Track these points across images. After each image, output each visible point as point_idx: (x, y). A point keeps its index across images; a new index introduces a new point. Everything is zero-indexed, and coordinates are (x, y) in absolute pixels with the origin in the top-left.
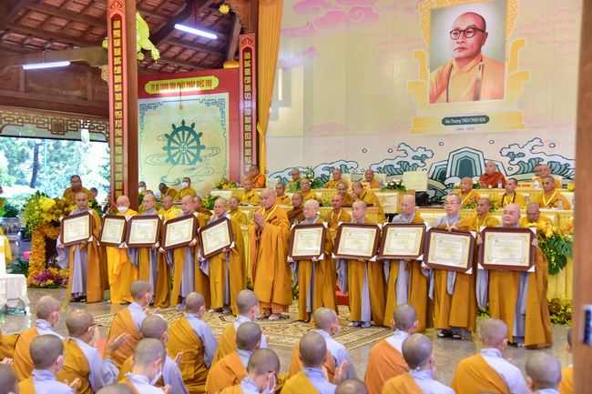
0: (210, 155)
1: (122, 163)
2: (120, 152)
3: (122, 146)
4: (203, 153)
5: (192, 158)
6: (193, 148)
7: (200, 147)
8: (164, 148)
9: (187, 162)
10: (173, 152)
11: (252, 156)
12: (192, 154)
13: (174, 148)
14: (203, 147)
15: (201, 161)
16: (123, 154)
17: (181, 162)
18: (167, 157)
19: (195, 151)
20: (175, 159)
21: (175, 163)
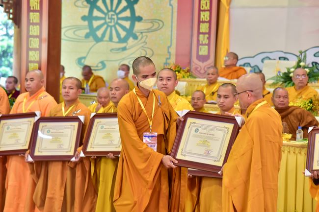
0: (149, 30)
1: (39, 37)
2: (37, 20)
3: (40, 11)
4: (138, 26)
5: (123, 34)
6: (126, 19)
7: (135, 19)
8: (84, 18)
9: (115, 39)
10: (96, 24)
11: (209, 33)
12: (124, 28)
13: (97, 18)
14: (140, 19)
15: (135, 37)
16: (40, 24)
17: (107, 37)
18: (88, 31)
19: (127, 24)
20: (99, 33)
21: (98, 40)
